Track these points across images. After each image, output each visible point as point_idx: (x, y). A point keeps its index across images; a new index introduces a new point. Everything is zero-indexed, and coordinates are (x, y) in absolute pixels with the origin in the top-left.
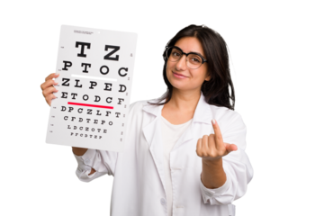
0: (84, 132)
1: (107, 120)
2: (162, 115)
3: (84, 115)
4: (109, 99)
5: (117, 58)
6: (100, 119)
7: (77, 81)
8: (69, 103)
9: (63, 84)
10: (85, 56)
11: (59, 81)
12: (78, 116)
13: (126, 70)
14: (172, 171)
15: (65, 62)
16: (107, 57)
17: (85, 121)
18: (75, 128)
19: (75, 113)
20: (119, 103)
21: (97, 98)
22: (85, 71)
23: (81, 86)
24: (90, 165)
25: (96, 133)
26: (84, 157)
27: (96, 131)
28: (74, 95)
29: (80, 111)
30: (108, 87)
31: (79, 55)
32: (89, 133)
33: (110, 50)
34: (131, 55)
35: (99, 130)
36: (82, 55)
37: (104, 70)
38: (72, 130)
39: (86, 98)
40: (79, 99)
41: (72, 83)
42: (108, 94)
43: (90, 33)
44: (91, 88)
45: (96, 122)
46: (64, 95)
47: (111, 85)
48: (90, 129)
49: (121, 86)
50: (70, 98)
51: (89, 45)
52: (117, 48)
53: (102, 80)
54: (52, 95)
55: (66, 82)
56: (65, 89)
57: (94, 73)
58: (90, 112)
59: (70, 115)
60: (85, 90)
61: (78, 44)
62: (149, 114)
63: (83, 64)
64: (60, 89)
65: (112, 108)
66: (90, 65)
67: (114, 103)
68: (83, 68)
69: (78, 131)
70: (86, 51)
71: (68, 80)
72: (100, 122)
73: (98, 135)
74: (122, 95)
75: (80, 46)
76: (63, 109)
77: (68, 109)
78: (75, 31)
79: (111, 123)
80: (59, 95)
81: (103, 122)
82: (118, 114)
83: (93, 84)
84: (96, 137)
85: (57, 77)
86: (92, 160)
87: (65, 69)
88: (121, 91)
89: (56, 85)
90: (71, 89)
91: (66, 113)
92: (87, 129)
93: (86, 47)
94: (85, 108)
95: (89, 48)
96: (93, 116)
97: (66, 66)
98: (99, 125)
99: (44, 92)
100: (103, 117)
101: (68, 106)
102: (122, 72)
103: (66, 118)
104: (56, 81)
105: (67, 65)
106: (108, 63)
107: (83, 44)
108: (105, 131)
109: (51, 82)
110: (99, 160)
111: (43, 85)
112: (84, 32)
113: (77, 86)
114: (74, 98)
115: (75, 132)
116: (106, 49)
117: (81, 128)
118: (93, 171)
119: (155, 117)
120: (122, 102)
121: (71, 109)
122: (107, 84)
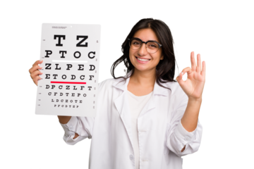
0: (64, 103)
1: (82, 92)
2: (128, 89)
3: (64, 90)
4: (82, 77)
5: (86, 45)
6: (76, 92)
7: (57, 65)
8: (52, 82)
9: (46, 68)
10: (62, 45)
11: (43, 66)
12: (59, 91)
13: (94, 53)
14: (139, 132)
15: (47, 51)
16: (79, 45)
17: (65, 95)
18: (57, 101)
19: (56, 89)
20: (90, 79)
21: (73, 77)
22: (63, 57)
23: (60, 69)
24: (74, 130)
25: (74, 103)
26: (68, 124)
27: (74, 102)
28: (55, 75)
29: (60, 88)
30: (81, 67)
31: (57, 45)
32: (69, 104)
33: (81, 39)
34: (97, 42)
35: (76, 101)
36: (59, 44)
37: (77, 55)
38: (55, 103)
39: (64, 77)
40: (59, 79)
41: (53, 66)
42: (81, 73)
43: (64, 28)
44: (68, 69)
45: (73, 95)
46: (47, 76)
47: (83, 66)
48: (69, 101)
49: (91, 66)
50: (52, 79)
51: (64, 37)
52: (86, 37)
53: (76, 63)
54: (38, 77)
55: (48, 66)
56: (48, 72)
57: (69, 58)
58: (68, 88)
59: (53, 91)
60: (64, 71)
61: (55, 37)
62: (118, 89)
63: (60, 52)
64: (44, 72)
65: (85, 83)
66: (66, 52)
67: (86, 79)
68: (61, 55)
69: (60, 103)
70: (62, 41)
71: (50, 65)
72: (76, 95)
73: (76, 105)
74: (92, 73)
75: (57, 38)
76: (47, 87)
77: (51, 87)
78: (53, 27)
79: (85, 95)
80: (43, 76)
81: (79, 95)
82: (90, 87)
83: (69, 66)
84: (74, 106)
85: (41, 63)
86: (74, 127)
87: (47, 56)
88: (91, 70)
89: (41, 69)
90: (52, 71)
91: (50, 90)
92: (67, 101)
93: (62, 38)
94: (64, 85)
95: (64, 39)
96: (71, 91)
97: (47, 54)
98: (76, 97)
99: (32, 75)
100: (79, 91)
101: (51, 85)
102: (91, 55)
103: (50, 94)
104: (41, 66)
105: (49, 53)
106: (80, 49)
107: (60, 37)
108: (81, 102)
109: (36, 67)
110: (80, 126)
111: (31, 70)
112: (59, 28)
113: (57, 69)
114: (55, 78)
115: (57, 104)
116: (78, 39)
117: (62, 101)
118: (77, 135)
119: (123, 91)
120: (93, 78)
121: (53, 87)
122: (80, 65)
